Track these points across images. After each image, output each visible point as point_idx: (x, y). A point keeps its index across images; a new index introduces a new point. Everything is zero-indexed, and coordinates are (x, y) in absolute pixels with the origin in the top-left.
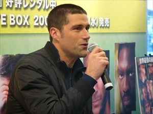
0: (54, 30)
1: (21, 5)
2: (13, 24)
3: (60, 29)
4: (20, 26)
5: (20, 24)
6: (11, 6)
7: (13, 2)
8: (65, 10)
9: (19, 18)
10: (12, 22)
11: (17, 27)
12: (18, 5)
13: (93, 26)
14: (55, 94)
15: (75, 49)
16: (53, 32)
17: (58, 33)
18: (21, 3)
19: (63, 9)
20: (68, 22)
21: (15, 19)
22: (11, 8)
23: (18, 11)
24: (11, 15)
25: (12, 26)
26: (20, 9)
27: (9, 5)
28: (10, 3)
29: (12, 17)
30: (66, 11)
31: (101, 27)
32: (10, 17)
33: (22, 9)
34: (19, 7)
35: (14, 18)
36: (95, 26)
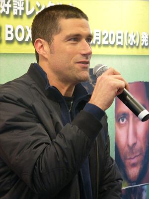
0: (41, 42)
1: (23, 12)
2: (11, 38)
3: (49, 41)
4: (20, 43)
5: (20, 39)
6: (7, 13)
7: (10, 6)
8: (56, 14)
9: (20, 30)
10: (9, 35)
11: (16, 44)
12: (18, 11)
13: (132, 44)
14: (45, 135)
15: (70, 69)
16: (39, 45)
17: (46, 47)
18: (23, 9)
19: (53, 12)
20: (60, 30)
21: (14, 32)
22: (8, 16)
23: (18, 20)
24: (7, 26)
25: (8, 42)
26: (21, 17)
27: (4, 10)
28: (6, 8)
29: (9, 29)
30: (58, 15)
31: (143, 46)
32: (7, 29)
33: (25, 16)
34: (20, 14)
35: (12, 30)
36: (134, 45)
